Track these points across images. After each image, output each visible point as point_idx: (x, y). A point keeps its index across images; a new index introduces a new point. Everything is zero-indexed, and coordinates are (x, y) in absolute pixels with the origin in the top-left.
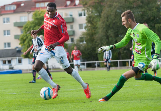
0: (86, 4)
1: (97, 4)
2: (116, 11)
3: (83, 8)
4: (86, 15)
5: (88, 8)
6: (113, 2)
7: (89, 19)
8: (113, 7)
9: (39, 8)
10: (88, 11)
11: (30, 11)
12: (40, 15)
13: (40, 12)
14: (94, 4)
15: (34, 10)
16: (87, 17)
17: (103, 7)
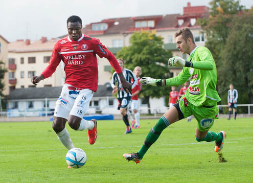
0: (205, 24)
1: (220, 24)
2: (247, 36)
3: (202, 30)
4: (206, 40)
5: (208, 29)
6: (243, 23)
7: (209, 46)
8: (243, 29)
9: (139, 29)
10: (207, 35)
11: (127, 32)
12: (140, 39)
13: (141, 34)
14: (217, 25)
15: (133, 31)
16: (206, 43)
17: (229, 29)
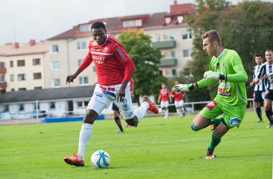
0: (192, 22)
1: (207, 21)
2: (235, 32)
3: (189, 28)
4: (193, 37)
5: (196, 27)
6: (230, 19)
7: (197, 42)
8: (230, 26)
9: (127, 28)
10: (195, 32)
11: (115, 32)
12: (128, 38)
13: (129, 34)
14: (204, 21)
15: (120, 31)
16: (194, 40)
17: (216, 26)
